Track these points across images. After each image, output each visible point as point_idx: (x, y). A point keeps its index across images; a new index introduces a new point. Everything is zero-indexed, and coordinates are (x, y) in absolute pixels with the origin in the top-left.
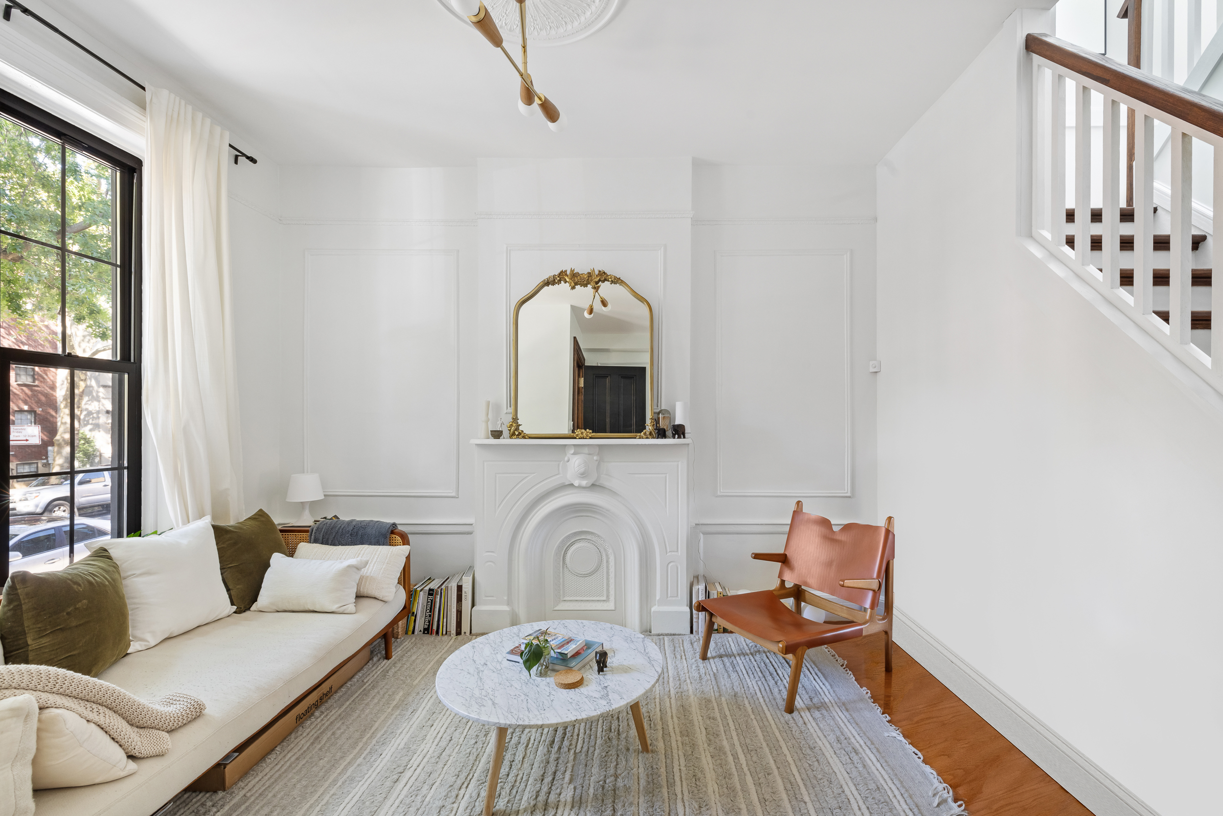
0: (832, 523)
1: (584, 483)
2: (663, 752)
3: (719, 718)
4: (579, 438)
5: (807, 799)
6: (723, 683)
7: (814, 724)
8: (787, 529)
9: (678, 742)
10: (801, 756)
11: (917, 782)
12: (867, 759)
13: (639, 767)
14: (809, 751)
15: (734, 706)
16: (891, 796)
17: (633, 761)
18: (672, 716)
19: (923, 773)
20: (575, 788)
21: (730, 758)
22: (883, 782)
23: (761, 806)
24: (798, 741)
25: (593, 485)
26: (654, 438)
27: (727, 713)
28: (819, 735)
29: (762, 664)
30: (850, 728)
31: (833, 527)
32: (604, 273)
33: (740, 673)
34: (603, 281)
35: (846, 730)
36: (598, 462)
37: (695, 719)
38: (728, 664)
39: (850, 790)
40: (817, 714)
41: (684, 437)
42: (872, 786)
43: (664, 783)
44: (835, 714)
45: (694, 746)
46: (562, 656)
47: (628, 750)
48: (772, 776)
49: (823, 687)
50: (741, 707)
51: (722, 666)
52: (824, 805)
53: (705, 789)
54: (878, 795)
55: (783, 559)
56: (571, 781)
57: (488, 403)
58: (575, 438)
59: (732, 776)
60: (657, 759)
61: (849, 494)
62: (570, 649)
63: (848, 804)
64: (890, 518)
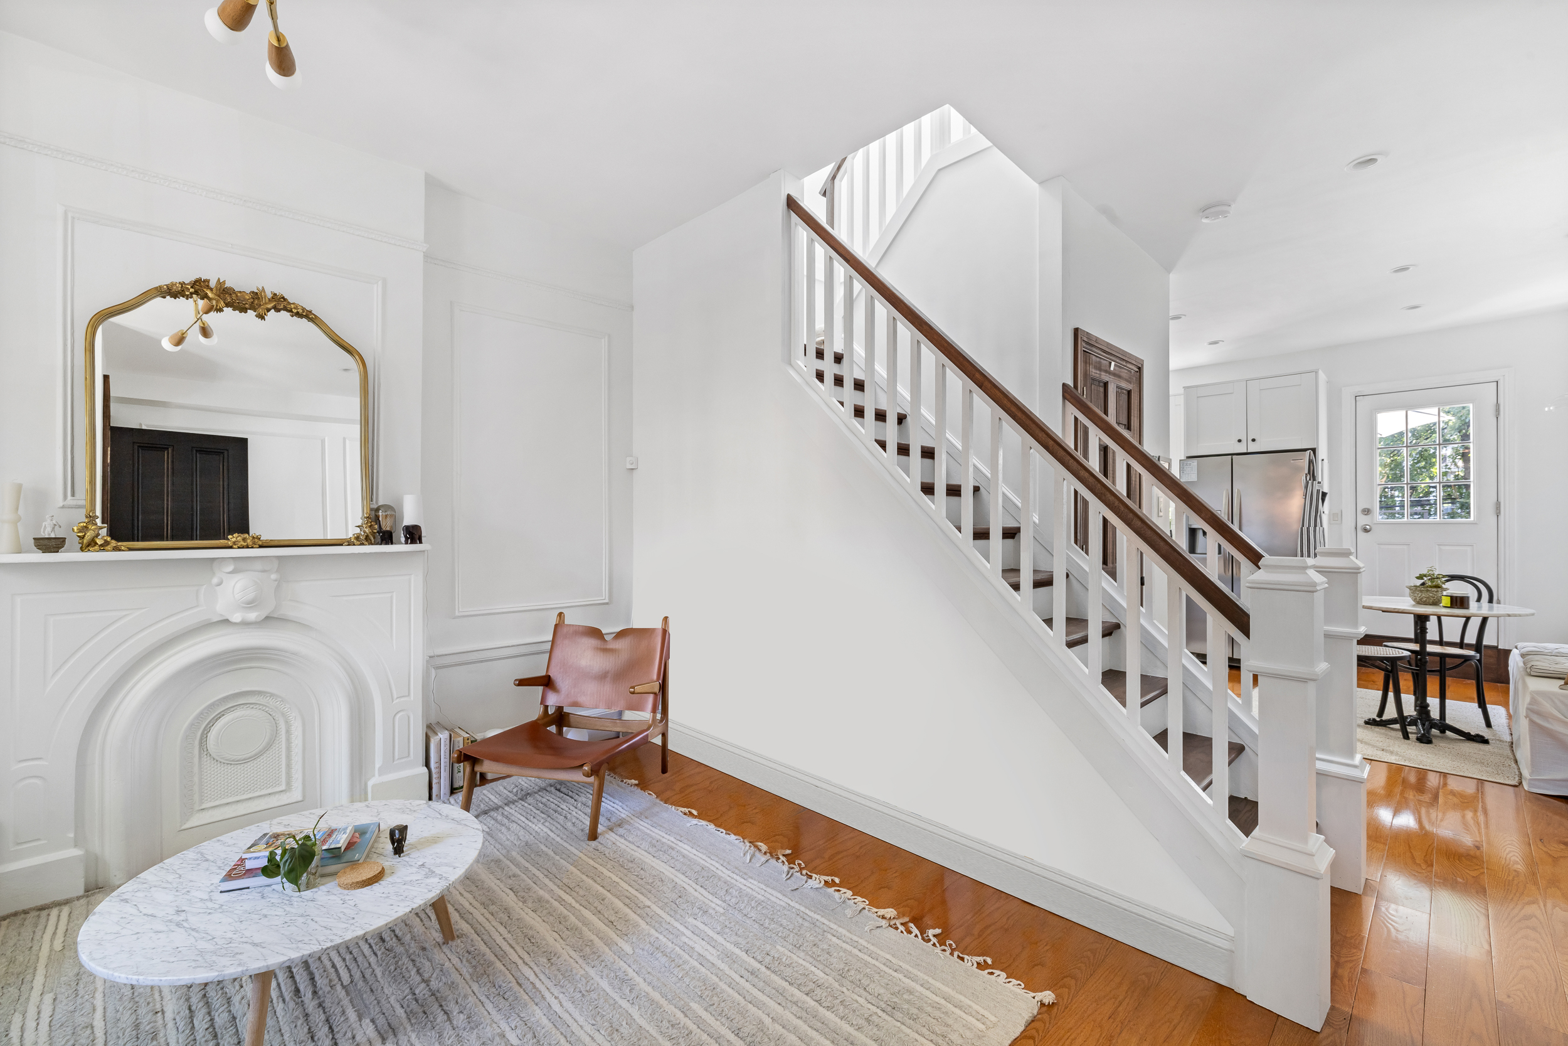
0: (604, 632)
1: (252, 616)
2: (473, 932)
3: (520, 873)
4: (239, 548)
5: (648, 903)
6: (505, 839)
7: (622, 840)
8: (548, 646)
9: (485, 915)
10: (625, 871)
11: (727, 851)
12: (682, 850)
13: (450, 960)
14: (630, 865)
15: (532, 856)
16: (715, 869)
17: (438, 956)
18: (460, 893)
19: (730, 843)
20: (373, 1021)
21: (556, 904)
22: (703, 862)
23: (611, 929)
24: (616, 860)
25: (267, 618)
26: (372, 544)
27: (527, 865)
28: (632, 848)
29: (540, 804)
30: (656, 831)
31: (605, 636)
32: (283, 298)
33: (519, 822)
34: (277, 310)
35: (653, 834)
36: (277, 582)
37: (493, 885)
38: (499, 818)
39: (680, 879)
40: (621, 831)
41: (421, 542)
42: (698, 868)
43: (493, 958)
44: (638, 825)
45: (507, 910)
46: (332, 853)
47: (424, 949)
48: (607, 899)
49: (615, 806)
50: (540, 853)
51: (492, 822)
52: (666, 900)
53: (544, 942)
54: (705, 873)
55: (546, 682)
56: (360, 1017)
57: (19, 488)
58: (231, 547)
59: (567, 918)
60: (470, 941)
61: (607, 601)
62: (341, 840)
63: (685, 891)
64: (666, 618)
